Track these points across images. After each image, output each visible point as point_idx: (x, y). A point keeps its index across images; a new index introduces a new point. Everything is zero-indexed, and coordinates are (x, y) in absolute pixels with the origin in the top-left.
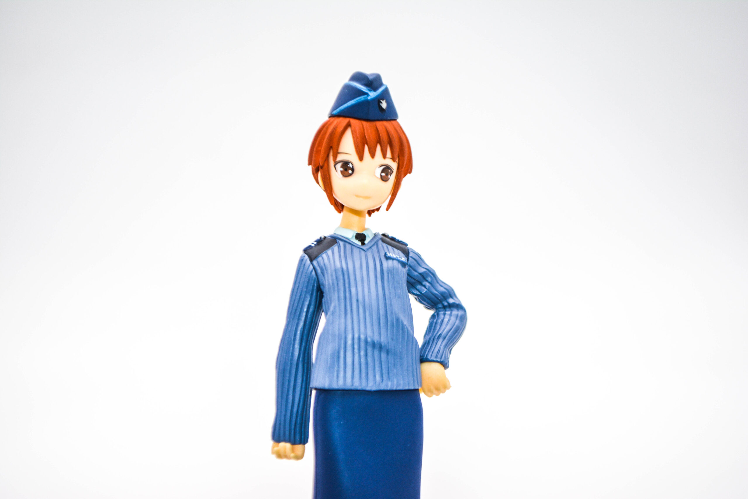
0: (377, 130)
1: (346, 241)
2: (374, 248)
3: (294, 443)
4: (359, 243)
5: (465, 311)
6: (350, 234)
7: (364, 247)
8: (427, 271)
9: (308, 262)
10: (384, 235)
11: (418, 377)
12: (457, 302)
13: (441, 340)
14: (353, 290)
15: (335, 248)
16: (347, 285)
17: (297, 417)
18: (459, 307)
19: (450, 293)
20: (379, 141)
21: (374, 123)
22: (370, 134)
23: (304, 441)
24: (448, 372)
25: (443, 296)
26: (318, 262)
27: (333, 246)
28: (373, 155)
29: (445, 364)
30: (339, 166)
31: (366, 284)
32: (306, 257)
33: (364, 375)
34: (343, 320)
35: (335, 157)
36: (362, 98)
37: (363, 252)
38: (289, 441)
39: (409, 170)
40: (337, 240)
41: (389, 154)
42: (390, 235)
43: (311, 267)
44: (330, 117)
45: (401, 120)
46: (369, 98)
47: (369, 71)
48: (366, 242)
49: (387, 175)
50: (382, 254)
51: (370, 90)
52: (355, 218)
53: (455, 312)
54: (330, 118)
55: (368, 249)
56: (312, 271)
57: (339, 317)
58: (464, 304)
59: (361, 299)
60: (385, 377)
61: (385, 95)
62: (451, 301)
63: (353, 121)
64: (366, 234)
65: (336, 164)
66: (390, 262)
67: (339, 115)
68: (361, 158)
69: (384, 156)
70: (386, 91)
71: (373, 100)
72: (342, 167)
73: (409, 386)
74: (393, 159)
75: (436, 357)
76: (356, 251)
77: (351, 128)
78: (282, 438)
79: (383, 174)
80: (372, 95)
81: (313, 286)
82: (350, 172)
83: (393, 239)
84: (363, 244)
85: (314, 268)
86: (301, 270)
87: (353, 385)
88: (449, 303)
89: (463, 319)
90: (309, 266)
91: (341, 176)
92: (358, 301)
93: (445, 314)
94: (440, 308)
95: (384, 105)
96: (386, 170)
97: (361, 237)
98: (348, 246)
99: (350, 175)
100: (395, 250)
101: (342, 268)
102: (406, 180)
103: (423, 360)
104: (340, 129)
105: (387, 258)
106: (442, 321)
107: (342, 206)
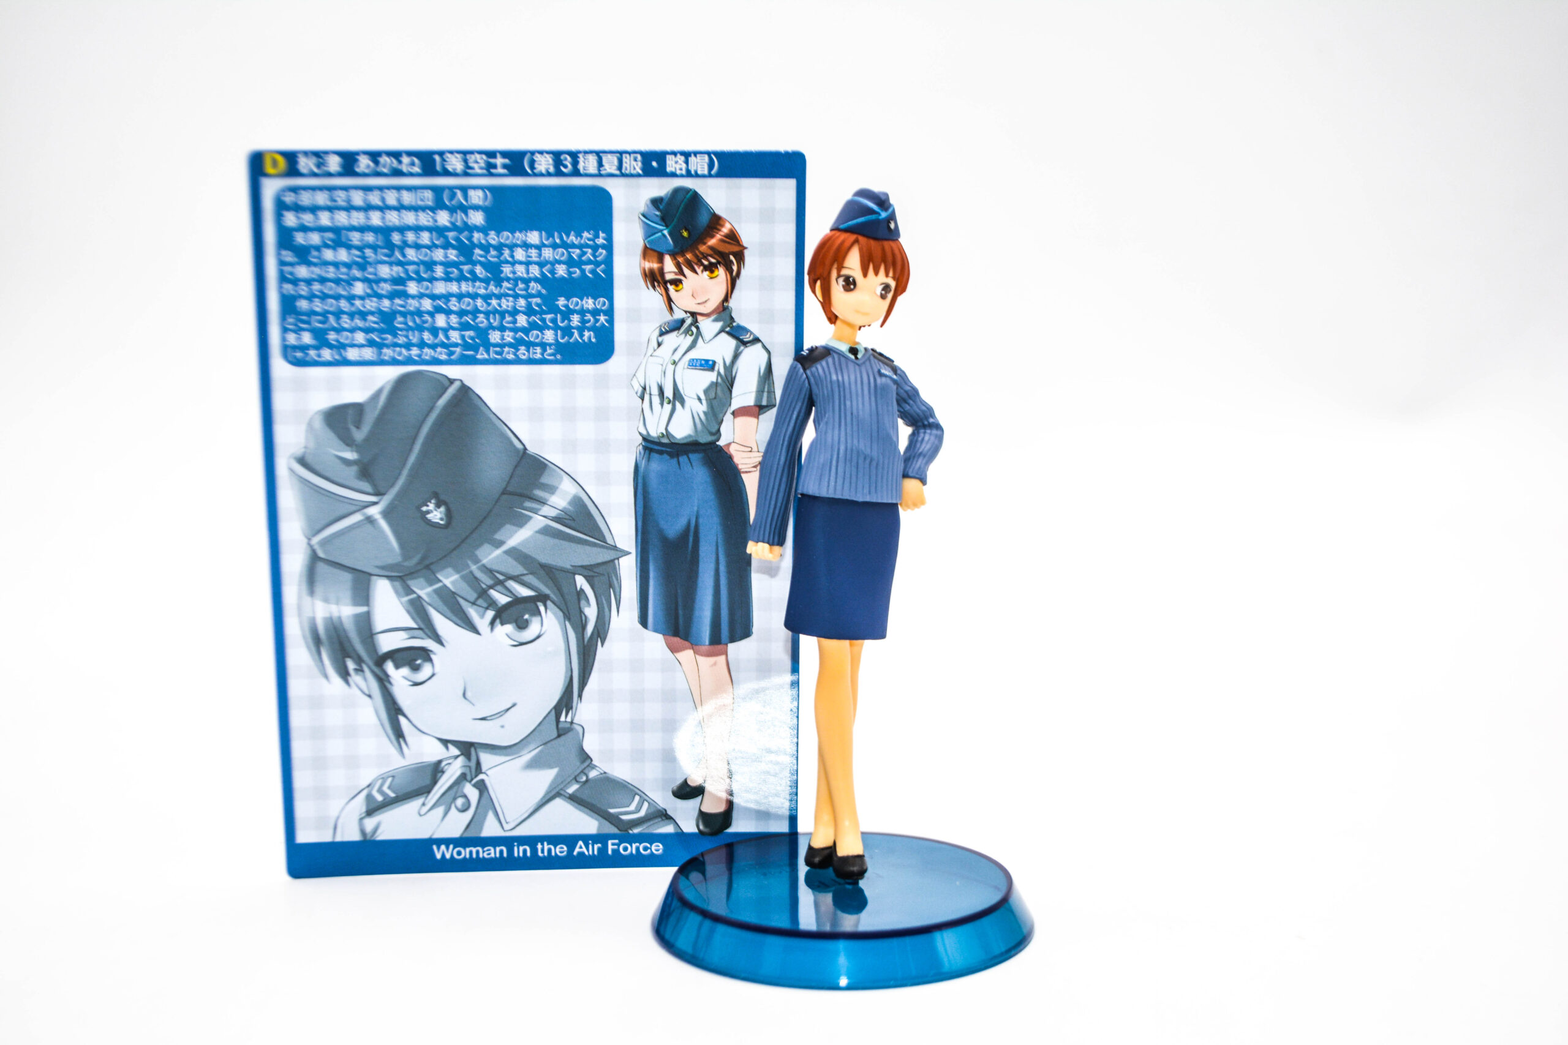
0: (883, 250)
1: (840, 354)
2: (868, 363)
3: (771, 544)
4: (853, 357)
5: (942, 430)
6: (844, 348)
7: (857, 361)
8: (912, 390)
9: (801, 370)
10: (873, 350)
11: (899, 490)
12: (936, 422)
13: (921, 458)
14: (848, 403)
15: (830, 360)
16: (842, 399)
17: (778, 517)
18: (938, 427)
19: (930, 412)
20: (884, 260)
21: (880, 243)
22: (877, 253)
23: (781, 542)
24: (924, 487)
25: (925, 415)
26: (811, 372)
27: (827, 358)
28: (876, 273)
29: (923, 481)
30: (841, 281)
31: (860, 399)
32: (799, 366)
33: (853, 485)
34: (836, 432)
35: (839, 270)
36: (873, 217)
37: (857, 367)
38: (768, 543)
39: (904, 290)
40: (831, 352)
41: (891, 274)
42: (878, 351)
43: (804, 376)
44: (832, 230)
45: (902, 240)
46: (880, 218)
47: (876, 188)
48: (859, 356)
49: (886, 293)
50: (876, 370)
51: (882, 210)
52: (847, 331)
53: (934, 432)
54: (833, 232)
55: (862, 364)
56: (804, 381)
57: (833, 429)
58: (942, 423)
59: (855, 412)
60: (873, 490)
61: (892, 217)
62: (931, 420)
63: (861, 238)
64: (858, 348)
65: (839, 276)
66: (884, 379)
67: (846, 230)
68: (865, 275)
69: (887, 275)
70: (893, 212)
71: (884, 219)
72: (844, 281)
73: (892, 499)
74: (894, 278)
75: (917, 473)
76: (851, 365)
77: (859, 244)
78: (761, 538)
79: (883, 292)
80: (884, 215)
81: (805, 395)
82: (852, 287)
83: (881, 354)
84: (857, 358)
85: (807, 377)
86: (793, 378)
87: (842, 495)
88: (929, 422)
89: (940, 439)
90: (802, 374)
91: (842, 289)
92: (852, 414)
93: (925, 433)
94: (920, 426)
95: (892, 226)
96: (886, 288)
97: (854, 351)
98: (843, 359)
99: (851, 290)
100: (886, 366)
101: (838, 380)
102: (900, 299)
103: (905, 476)
104: (847, 244)
105: (881, 375)
106: (923, 439)
107: (836, 317)
